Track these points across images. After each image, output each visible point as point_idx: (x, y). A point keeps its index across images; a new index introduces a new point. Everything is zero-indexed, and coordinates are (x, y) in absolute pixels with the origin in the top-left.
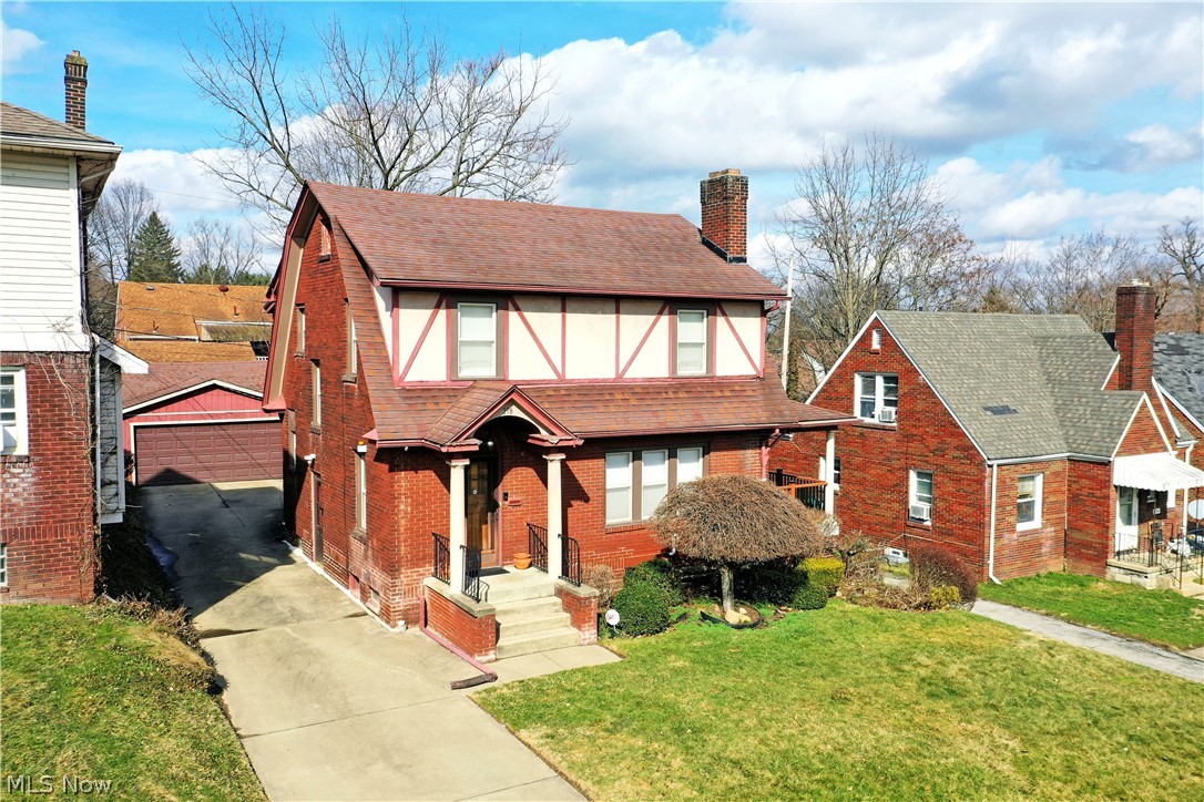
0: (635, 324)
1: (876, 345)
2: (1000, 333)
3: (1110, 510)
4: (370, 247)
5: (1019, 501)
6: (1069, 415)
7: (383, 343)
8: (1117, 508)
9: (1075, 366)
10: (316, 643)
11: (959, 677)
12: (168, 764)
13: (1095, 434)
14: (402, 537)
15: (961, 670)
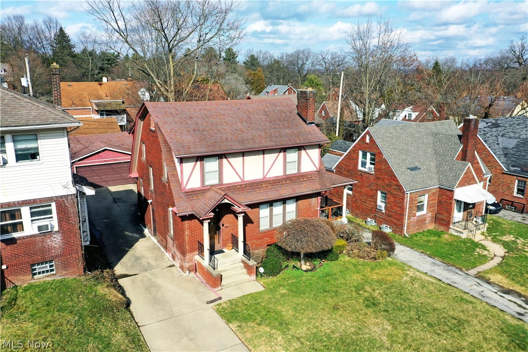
0: (270, 157)
1: (368, 141)
2: (418, 132)
3: (452, 208)
4: (171, 139)
5: (418, 204)
6: (441, 169)
7: (177, 174)
8: (455, 206)
9: (446, 148)
10: (159, 281)
11: (378, 297)
12: (120, 345)
13: (449, 179)
14: (187, 243)
15: (379, 293)
